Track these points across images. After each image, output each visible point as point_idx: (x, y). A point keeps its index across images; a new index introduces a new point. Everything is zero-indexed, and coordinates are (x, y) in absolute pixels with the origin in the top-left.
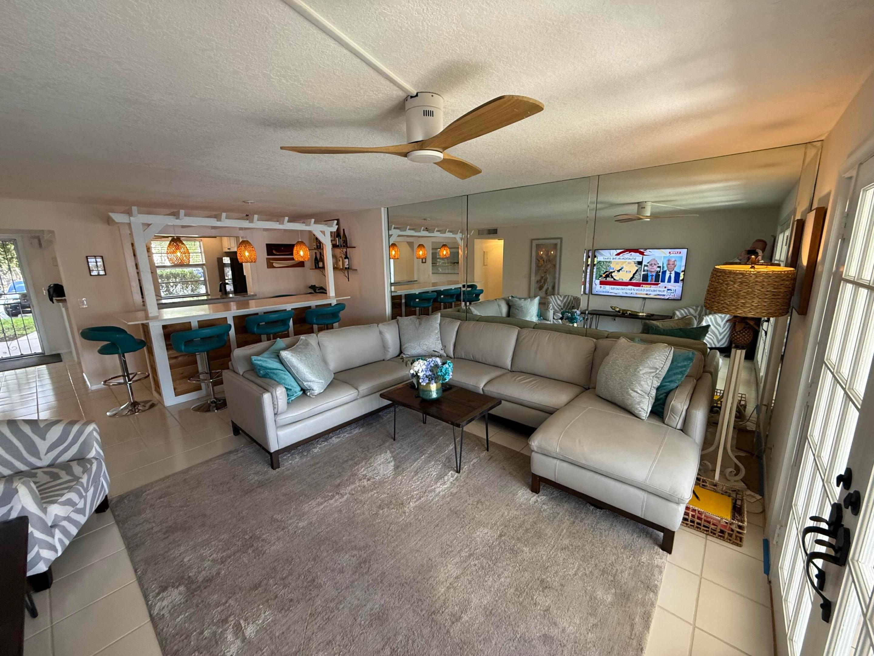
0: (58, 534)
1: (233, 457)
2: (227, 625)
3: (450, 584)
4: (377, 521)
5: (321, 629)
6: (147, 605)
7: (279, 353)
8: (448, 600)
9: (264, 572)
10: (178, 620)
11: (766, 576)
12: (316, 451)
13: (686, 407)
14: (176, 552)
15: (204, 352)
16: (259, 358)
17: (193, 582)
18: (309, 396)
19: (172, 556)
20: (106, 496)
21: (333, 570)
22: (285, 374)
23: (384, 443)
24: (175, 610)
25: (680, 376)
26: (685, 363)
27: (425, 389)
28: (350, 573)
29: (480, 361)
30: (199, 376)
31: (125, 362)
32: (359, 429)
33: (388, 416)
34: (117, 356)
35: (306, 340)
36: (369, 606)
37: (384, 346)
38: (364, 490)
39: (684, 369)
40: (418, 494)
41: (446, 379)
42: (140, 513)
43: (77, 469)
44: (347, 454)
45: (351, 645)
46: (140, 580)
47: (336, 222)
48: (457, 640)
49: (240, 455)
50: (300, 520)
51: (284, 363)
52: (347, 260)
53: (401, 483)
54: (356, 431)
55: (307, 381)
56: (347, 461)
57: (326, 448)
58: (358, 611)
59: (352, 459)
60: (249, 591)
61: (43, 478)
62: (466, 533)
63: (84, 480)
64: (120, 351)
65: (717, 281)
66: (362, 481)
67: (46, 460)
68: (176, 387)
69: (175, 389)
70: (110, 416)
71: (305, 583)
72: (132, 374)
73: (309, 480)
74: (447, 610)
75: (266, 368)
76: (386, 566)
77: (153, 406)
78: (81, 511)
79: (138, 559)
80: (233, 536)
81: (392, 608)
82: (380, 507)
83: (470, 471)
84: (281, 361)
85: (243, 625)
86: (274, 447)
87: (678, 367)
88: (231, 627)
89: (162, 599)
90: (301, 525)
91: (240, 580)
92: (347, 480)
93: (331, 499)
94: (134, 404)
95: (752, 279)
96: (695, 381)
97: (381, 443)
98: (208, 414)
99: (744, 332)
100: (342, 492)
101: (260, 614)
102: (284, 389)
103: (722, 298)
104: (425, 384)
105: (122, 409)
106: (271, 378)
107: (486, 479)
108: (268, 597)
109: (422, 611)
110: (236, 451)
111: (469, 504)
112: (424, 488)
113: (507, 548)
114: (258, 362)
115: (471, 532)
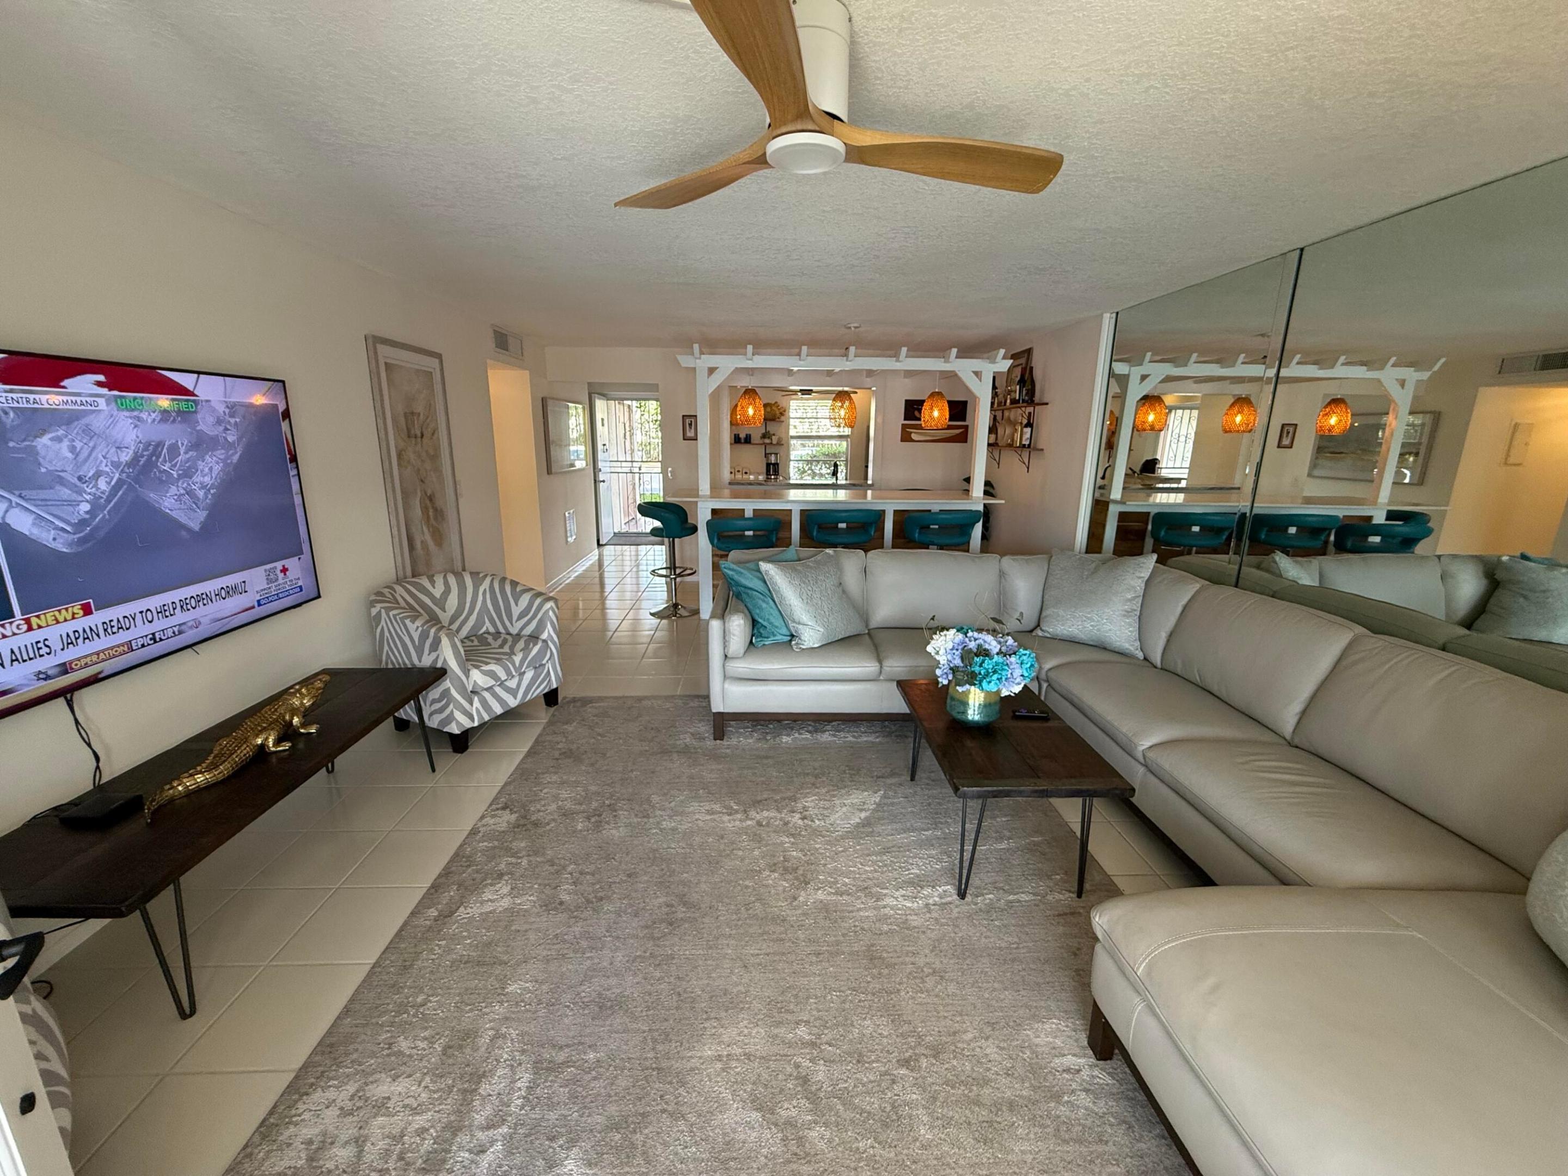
0: (477, 703)
3: (728, 1055)
4: (747, 883)
5: (546, 959)
6: (484, 814)
7: (758, 564)
8: (698, 1074)
10: (481, 845)
17: (526, 817)
18: (791, 646)
19: (540, 780)
20: (554, 689)
21: (630, 905)
22: (764, 601)
23: (892, 775)
24: (489, 834)
28: (641, 923)
31: (674, 549)
34: (667, 540)
35: (833, 557)
36: (613, 981)
38: (783, 829)
40: (847, 885)
42: (568, 723)
44: (818, 765)
46: (502, 787)
50: (670, 817)
51: (764, 581)
52: (1028, 430)
53: (842, 852)
54: (869, 738)
55: (794, 621)
56: (807, 775)
57: (804, 743)
58: (596, 977)
59: (816, 776)
62: (847, 1006)
64: (672, 536)
66: (794, 814)
71: (592, 896)
73: (735, 774)
75: (738, 584)
76: (685, 950)
80: (599, 794)
83: (990, 909)
84: (762, 579)
86: (718, 706)
89: (495, 817)
90: (665, 824)
91: (554, 843)
92: (776, 801)
93: (729, 815)
94: (676, 606)
97: (887, 774)
100: (752, 813)
101: (527, 894)
102: (747, 622)
107: (1003, 945)
108: (551, 882)
111: (913, 963)
112: (870, 882)
113: (889, 1095)
114: (730, 573)
115: (860, 1010)
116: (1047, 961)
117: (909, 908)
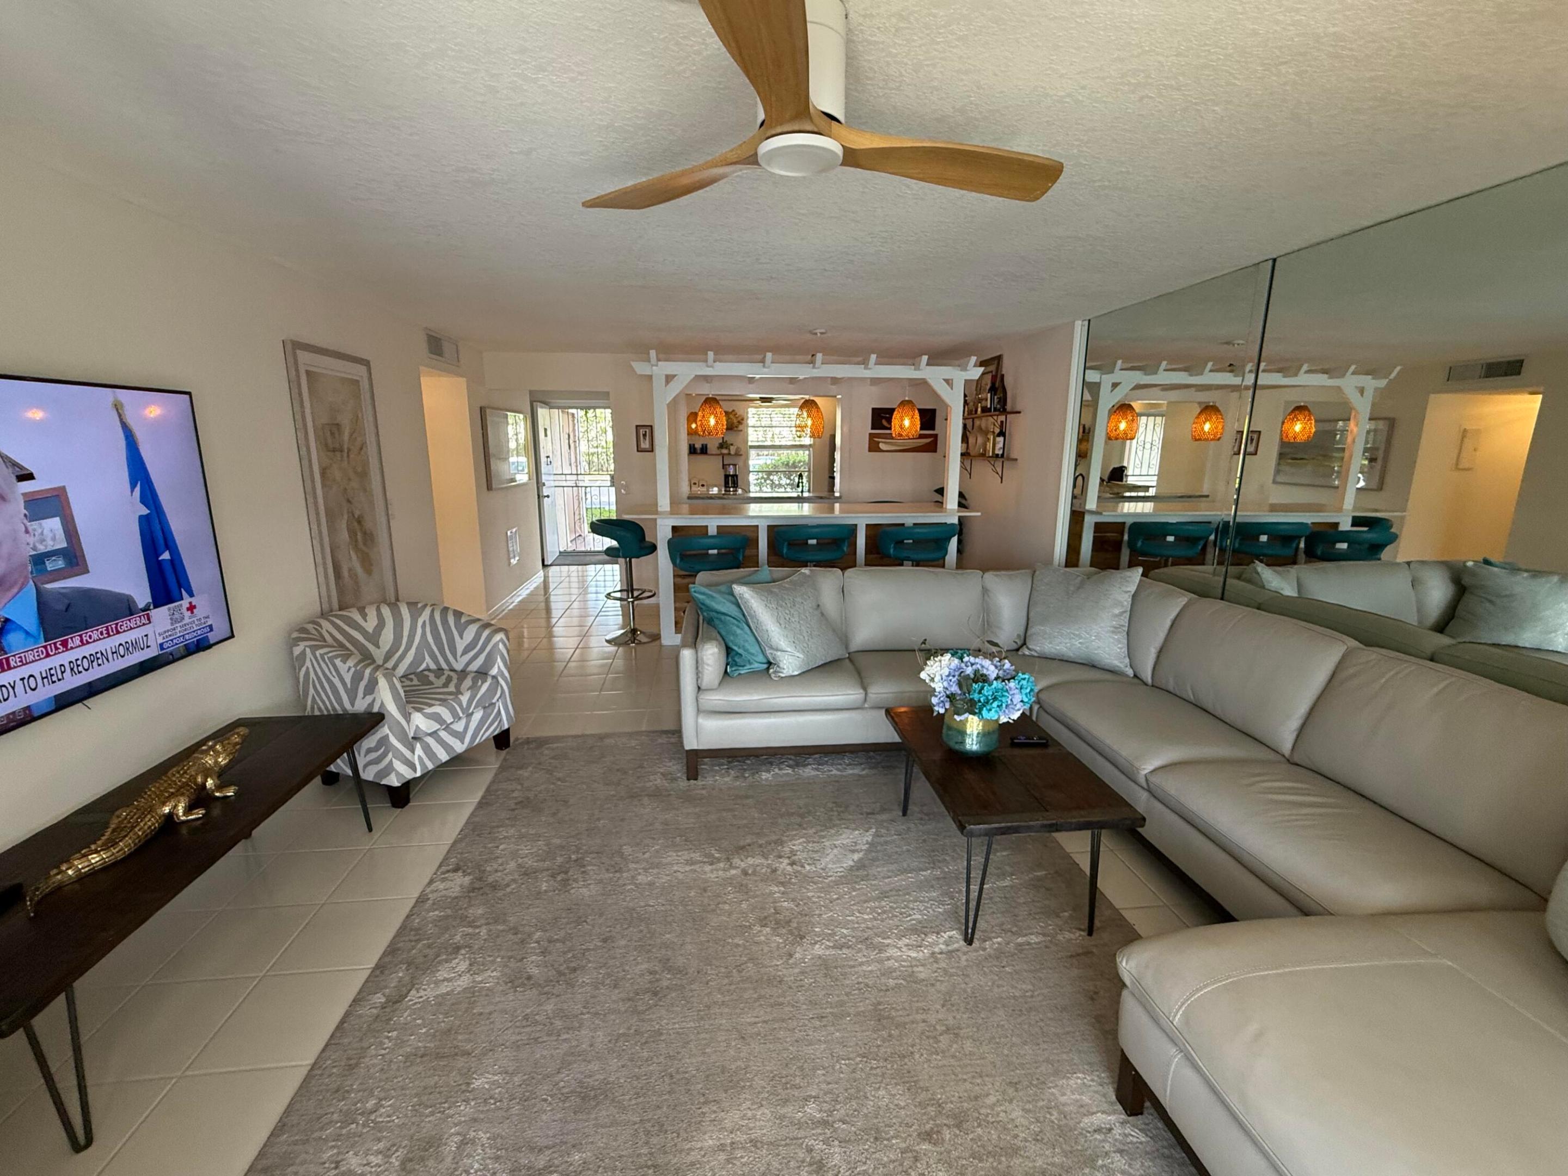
0: (419, 751)
6: (432, 878)
10: (431, 914)
12: (766, 776)
14: (502, 833)
16: (703, 589)
17: (481, 879)
18: (770, 675)
19: (497, 835)
20: (505, 730)
22: (738, 627)
23: (884, 810)
24: (440, 901)
29: (1210, 709)
31: (631, 571)
34: (624, 561)
36: (592, 1067)
37: (989, 622)
38: (770, 877)
40: (846, 936)
42: (521, 767)
43: (467, 683)
44: (802, 803)
46: (454, 844)
50: (647, 870)
51: (739, 606)
53: (837, 899)
56: (791, 814)
57: (788, 779)
58: (574, 1063)
59: (801, 815)
62: (858, 1075)
64: (629, 556)
66: (782, 860)
68: (678, 620)
69: (676, 623)
71: (563, 967)
73: (713, 817)
75: (710, 609)
76: (675, 1024)
78: (459, 735)
79: (474, 819)
80: (563, 848)
81: (613, 1099)
82: (764, 920)
83: (999, 954)
84: (738, 603)
86: (689, 743)
89: (444, 880)
90: (640, 879)
91: (516, 908)
92: (761, 845)
93: (711, 864)
94: (634, 632)
97: (877, 810)
100: (735, 861)
101: (489, 969)
102: (723, 648)
104: (942, 711)
106: (711, 626)
107: (1018, 994)
108: (516, 953)
111: (924, 1021)
112: (870, 932)
114: (701, 597)
115: (872, 1079)
116: (1064, 1009)
117: (915, 958)
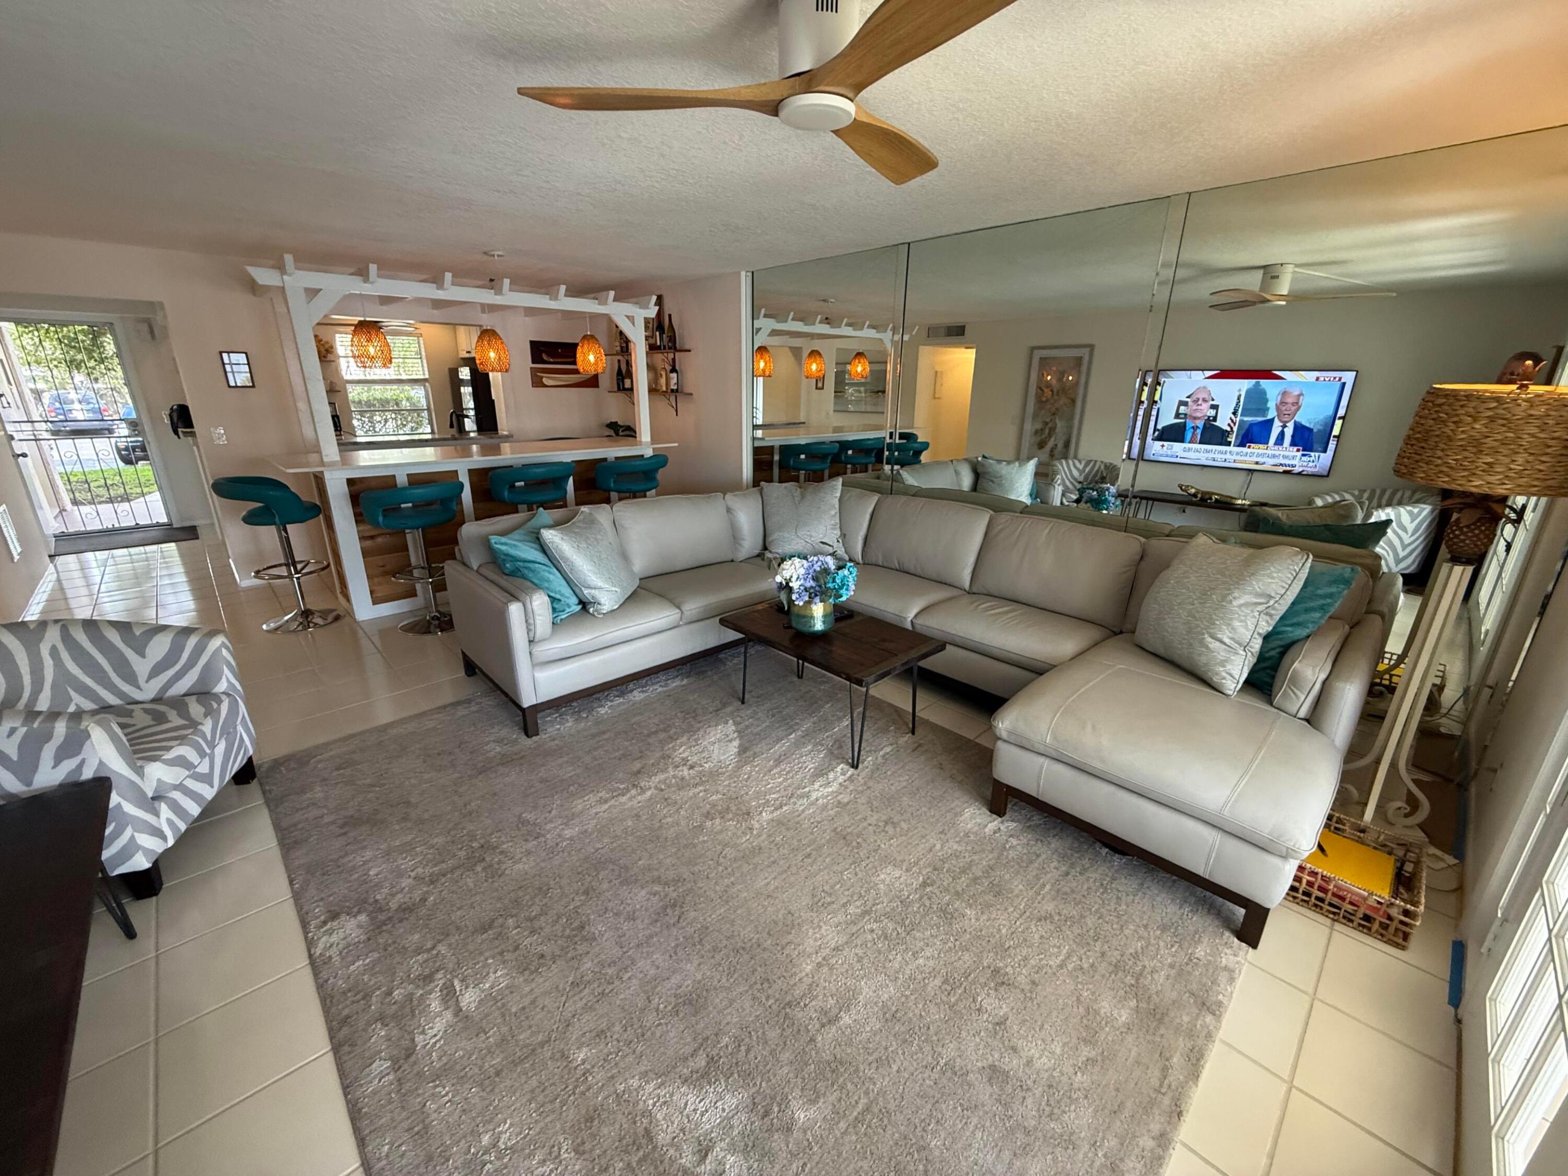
0: (165, 812)
1: (461, 711)
2: (432, 985)
3: (824, 959)
4: (701, 839)
5: (588, 1008)
6: (306, 938)
7: (539, 533)
8: (817, 986)
9: (499, 905)
10: (352, 968)
11: (1452, 1009)
12: (602, 711)
13: (1323, 676)
14: (358, 859)
15: (417, 529)
16: (503, 540)
17: (381, 910)
18: (593, 615)
19: (351, 864)
20: (250, 759)
21: (617, 914)
22: (550, 573)
23: (724, 705)
24: (350, 952)
25: (1318, 615)
26: (1333, 589)
27: (802, 612)
28: (646, 921)
29: (912, 571)
30: (411, 572)
31: (288, 539)
32: (682, 680)
33: (734, 662)
34: (273, 527)
35: (591, 514)
36: (675, 980)
37: (735, 536)
38: (682, 784)
39: (1329, 601)
40: (777, 799)
41: (841, 596)
42: (303, 791)
43: (195, 709)
44: (656, 721)
45: (639, 1042)
46: (297, 897)
47: (654, 298)
48: (827, 1056)
49: (474, 708)
50: (566, 824)
51: (548, 552)
52: (674, 375)
53: (749, 778)
54: (677, 683)
55: (589, 587)
56: (656, 732)
57: (622, 707)
58: (656, 987)
59: (665, 730)
60: (473, 933)
61: (140, 719)
62: (860, 875)
63: (207, 727)
64: (277, 520)
65: (1435, 416)
66: (681, 768)
67: (149, 690)
68: (375, 588)
69: (372, 592)
70: (268, 631)
71: (568, 932)
72: (301, 562)
73: (587, 759)
74: (814, 1003)
75: (515, 559)
76: (710, 916)
77: (337, 618)
78: (206, 779)
79: (297, 863)
80: (453, 842)
81: (715, 989)
82: (708, 816)
83: (877, 768)
84: (544, 549)
85: (458, 989)
86: (528, 700)
87: (1316, 595)
88: (438, 989)
89: (330, 933)
90: (568, 833)
91: (458, 913)
92: (653, 765)
93: (623, 795)
94: (306, 614)
95: (1520, 412)
96: (1347, 627)
97: (720, 706)
98: (428, 637)
99: (1478, 528)
100: (642, 784)
101: (488, 973)
102: (547, 598)
103: (1439, 453)
104: (801, 604)
105: (287, 621)
106: (524, 577)
107: (904, 784)
108: (503, 946)
109: (768, 998)
110: (468, 701)
111: (870, 825)
112: (790, 789)
113: (935, 907)
114: (503, 548)
115: (870, 873)
116: (933, 781)
117: (832, 792)
